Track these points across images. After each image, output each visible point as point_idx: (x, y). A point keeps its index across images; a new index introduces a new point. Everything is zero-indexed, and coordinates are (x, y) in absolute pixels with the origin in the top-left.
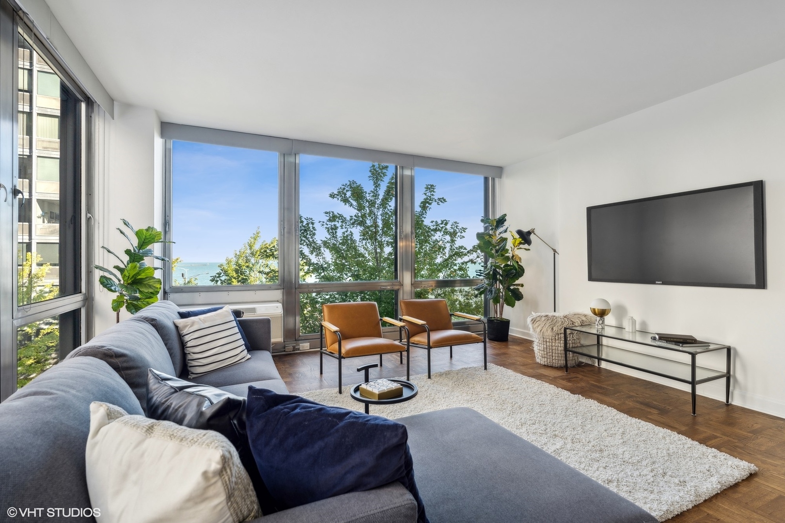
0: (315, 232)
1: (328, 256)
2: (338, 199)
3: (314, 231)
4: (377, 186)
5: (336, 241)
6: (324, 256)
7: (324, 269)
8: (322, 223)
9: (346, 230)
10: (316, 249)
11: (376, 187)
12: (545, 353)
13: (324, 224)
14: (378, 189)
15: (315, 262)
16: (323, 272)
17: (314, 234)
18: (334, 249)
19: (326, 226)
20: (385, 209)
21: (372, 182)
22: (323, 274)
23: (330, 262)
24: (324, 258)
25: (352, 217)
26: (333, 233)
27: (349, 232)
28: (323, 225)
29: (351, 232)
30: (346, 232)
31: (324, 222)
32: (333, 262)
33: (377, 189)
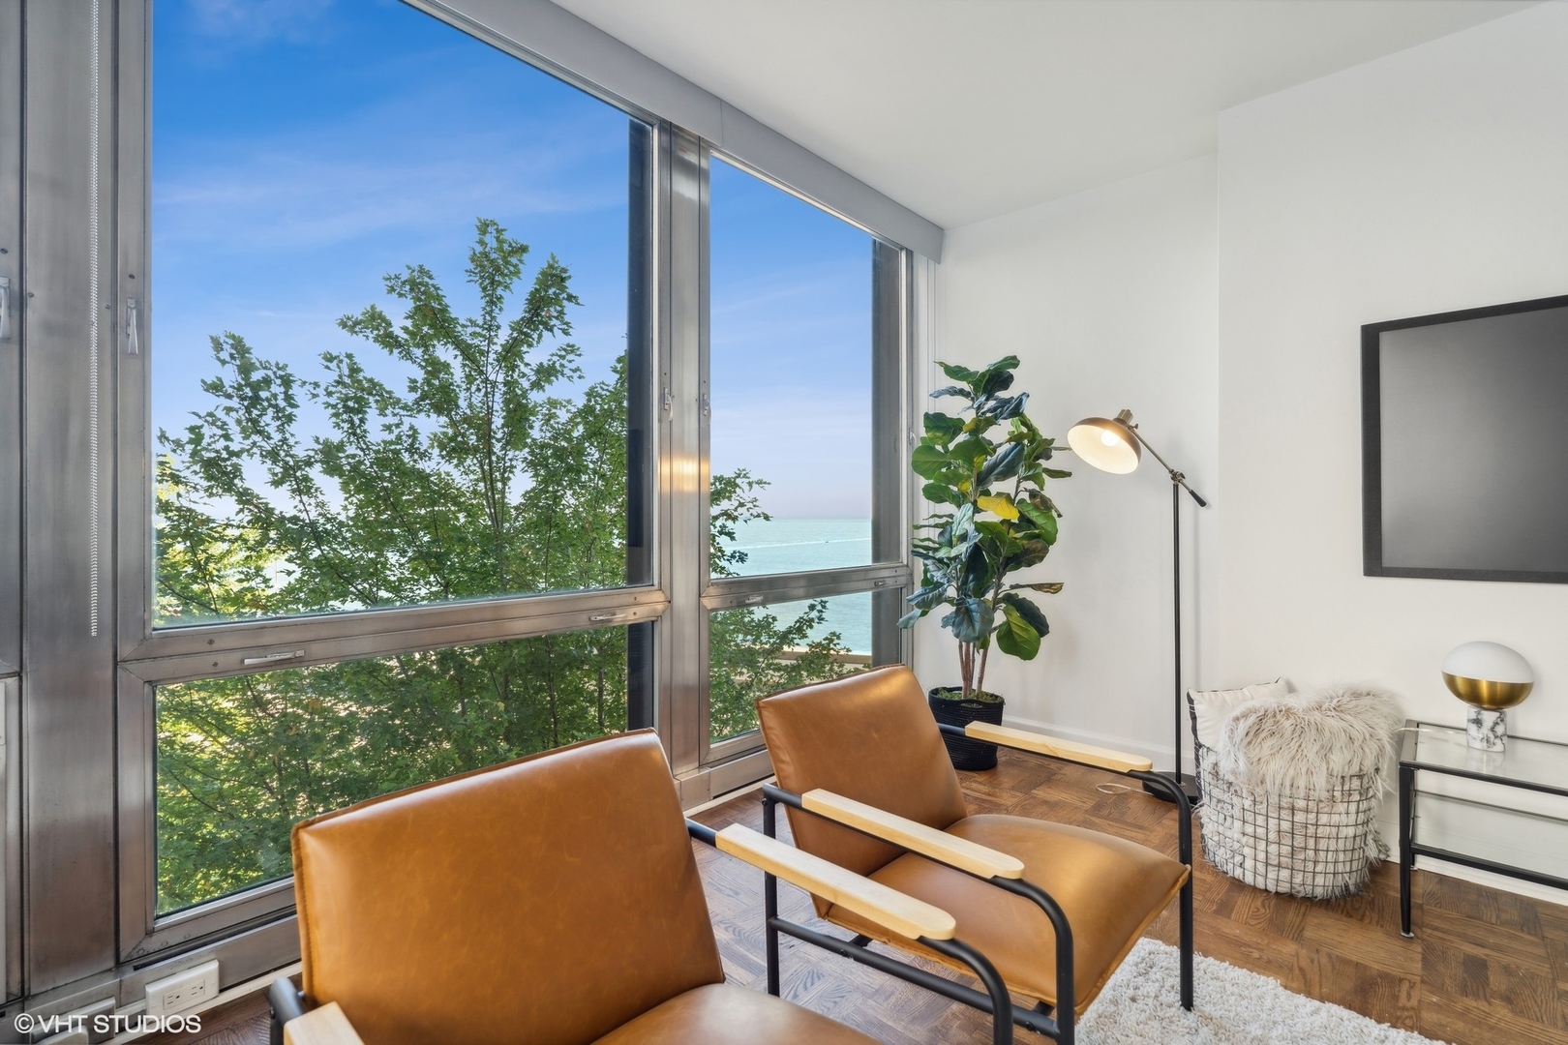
0: (295, 411)
1: (334, 499)
2: (367, 337)
3: (289, 410)
4: (493, 301)
5: (362, 449)
6: (321, 498)
7: (319, 537)
8: (311, 388)
9: (396, 420)
10: (291, 474)
11: (491, 303)
12: (1286, 850)
13: (321, 391)
14: (497, 311)
15: (290, 513)
16: (319, 546)
17: (290, 419)
18: (356, 479)
19: (326, 399)
20: (514, 371)
21: (476, 289)
22: (316, 553)
23: (342, 518)
24: (321, 505)
25: (415, 381)
26: (351, 422)
27: (405, 428)
28: (315, 396)
29: (412, 428)
30: (398, 426)
31: (316, 385)
32: (352, 519)
33: (492, 311)
